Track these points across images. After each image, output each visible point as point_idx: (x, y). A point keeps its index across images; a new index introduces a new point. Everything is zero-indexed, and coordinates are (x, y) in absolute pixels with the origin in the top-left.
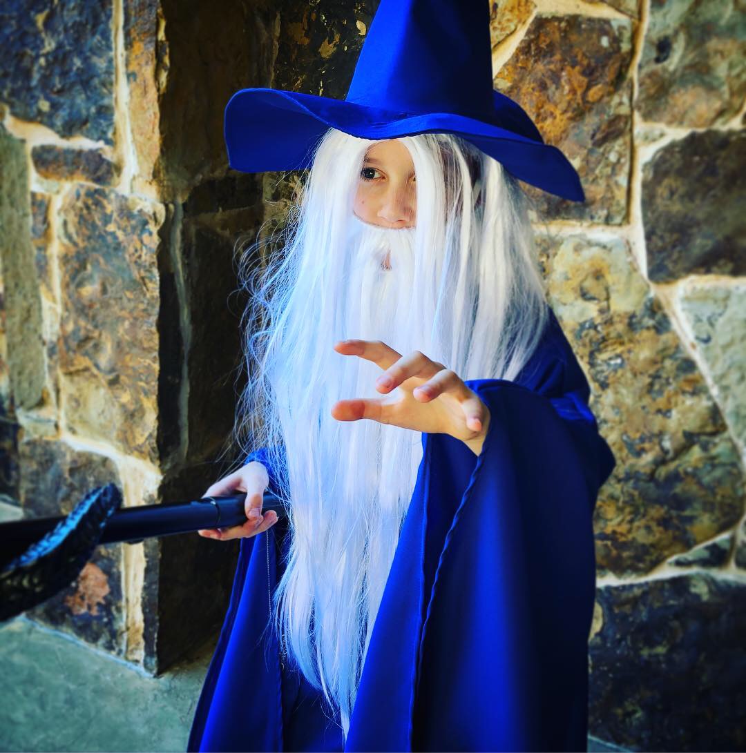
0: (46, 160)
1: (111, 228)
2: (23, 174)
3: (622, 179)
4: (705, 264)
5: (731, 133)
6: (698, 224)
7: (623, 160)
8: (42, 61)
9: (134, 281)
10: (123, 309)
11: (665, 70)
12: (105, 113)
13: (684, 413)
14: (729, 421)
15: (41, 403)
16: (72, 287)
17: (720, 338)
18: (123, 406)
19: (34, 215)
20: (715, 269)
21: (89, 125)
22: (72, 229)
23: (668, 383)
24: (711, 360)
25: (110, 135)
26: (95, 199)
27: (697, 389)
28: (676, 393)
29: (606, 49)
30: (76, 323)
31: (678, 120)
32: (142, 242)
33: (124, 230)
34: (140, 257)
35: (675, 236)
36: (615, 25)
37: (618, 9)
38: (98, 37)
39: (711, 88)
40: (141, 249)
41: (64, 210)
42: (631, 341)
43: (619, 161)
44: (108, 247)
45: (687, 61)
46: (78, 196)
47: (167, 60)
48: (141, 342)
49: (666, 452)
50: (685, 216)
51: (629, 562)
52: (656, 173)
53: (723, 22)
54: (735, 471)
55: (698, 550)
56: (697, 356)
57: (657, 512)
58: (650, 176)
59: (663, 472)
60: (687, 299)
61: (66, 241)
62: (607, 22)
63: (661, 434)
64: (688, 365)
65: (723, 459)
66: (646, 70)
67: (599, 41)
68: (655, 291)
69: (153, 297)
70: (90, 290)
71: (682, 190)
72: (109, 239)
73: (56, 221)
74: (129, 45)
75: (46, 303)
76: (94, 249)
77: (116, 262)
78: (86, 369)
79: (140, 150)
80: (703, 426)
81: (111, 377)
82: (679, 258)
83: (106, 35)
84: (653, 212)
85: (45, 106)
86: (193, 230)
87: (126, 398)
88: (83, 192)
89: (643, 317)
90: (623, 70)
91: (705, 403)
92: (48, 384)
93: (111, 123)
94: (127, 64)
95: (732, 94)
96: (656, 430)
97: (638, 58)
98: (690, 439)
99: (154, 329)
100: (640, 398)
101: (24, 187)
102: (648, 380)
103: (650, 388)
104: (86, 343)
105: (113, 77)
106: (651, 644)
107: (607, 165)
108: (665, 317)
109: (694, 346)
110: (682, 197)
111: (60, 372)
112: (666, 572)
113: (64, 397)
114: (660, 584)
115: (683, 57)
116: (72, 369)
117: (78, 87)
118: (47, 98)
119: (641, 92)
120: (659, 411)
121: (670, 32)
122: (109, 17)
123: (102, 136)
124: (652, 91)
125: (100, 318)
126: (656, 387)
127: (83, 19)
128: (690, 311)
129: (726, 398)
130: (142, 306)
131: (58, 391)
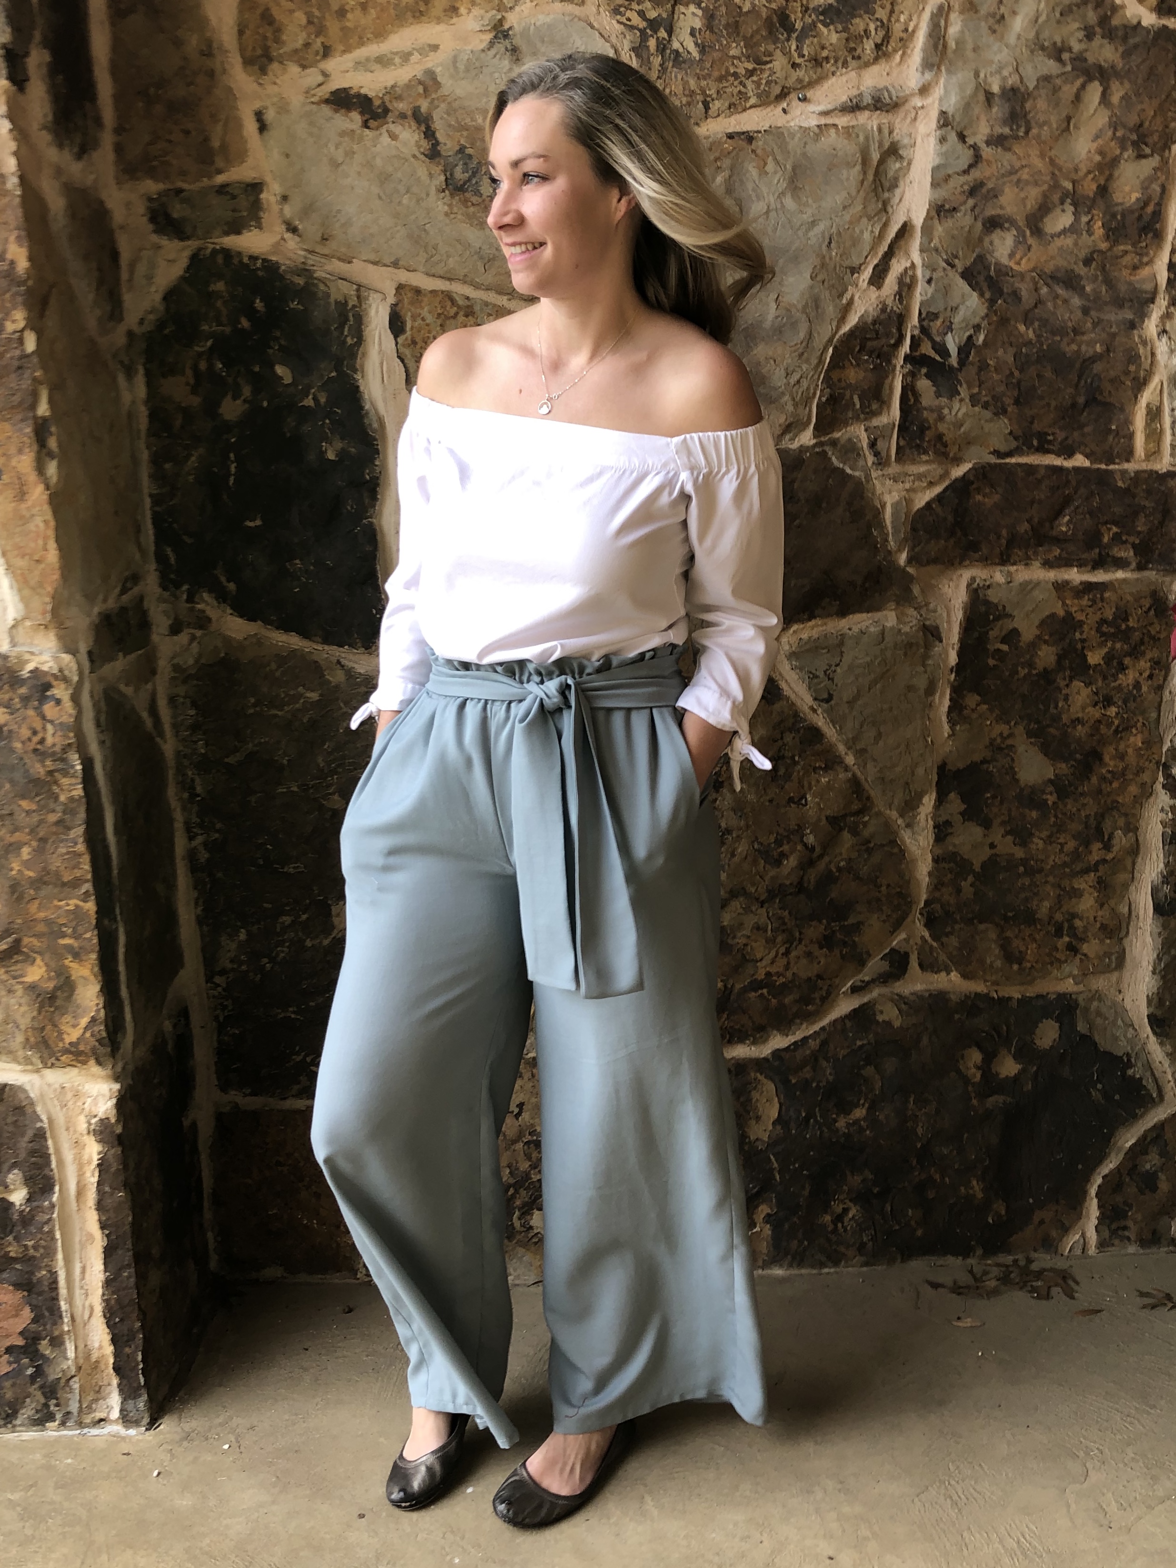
4: (807, 608)
9: (35, 781)
10: (16, 829)
13: (821, 795)
17: (845, 692)
18: (32, 988)
20: (819, 611)
23: (794, 763)
24: (839, 722)
28: (807, 773)
32: (43, 718)
34: (42, 741)
39: (771, 401)
40: (44, 729)
47: (54, 444)
48: (57, 874)
49: (811, 849)
51: (794, 1010)
54: (894, 851)
55: (875, 965)
56: (820, 721)
57: (815, 930)
59: (812, 876)
60: (794, 655)
63: (798, 830)
64: (813, 735)
65: (879, 840)
80: (846, 805)
86: (99, 690)
87: (35, 973)
91: (842, 777)
96: (792, 825)
98: (836, 825)
99: (81, 847)
100: (765, 789)
103: (774, 775)
106: (845, 1108)
109: (814, 710)
112: (844, 1007)
120: (791, 801)
126: (781, 771)
129: (864, 765)
130: (53, 818)
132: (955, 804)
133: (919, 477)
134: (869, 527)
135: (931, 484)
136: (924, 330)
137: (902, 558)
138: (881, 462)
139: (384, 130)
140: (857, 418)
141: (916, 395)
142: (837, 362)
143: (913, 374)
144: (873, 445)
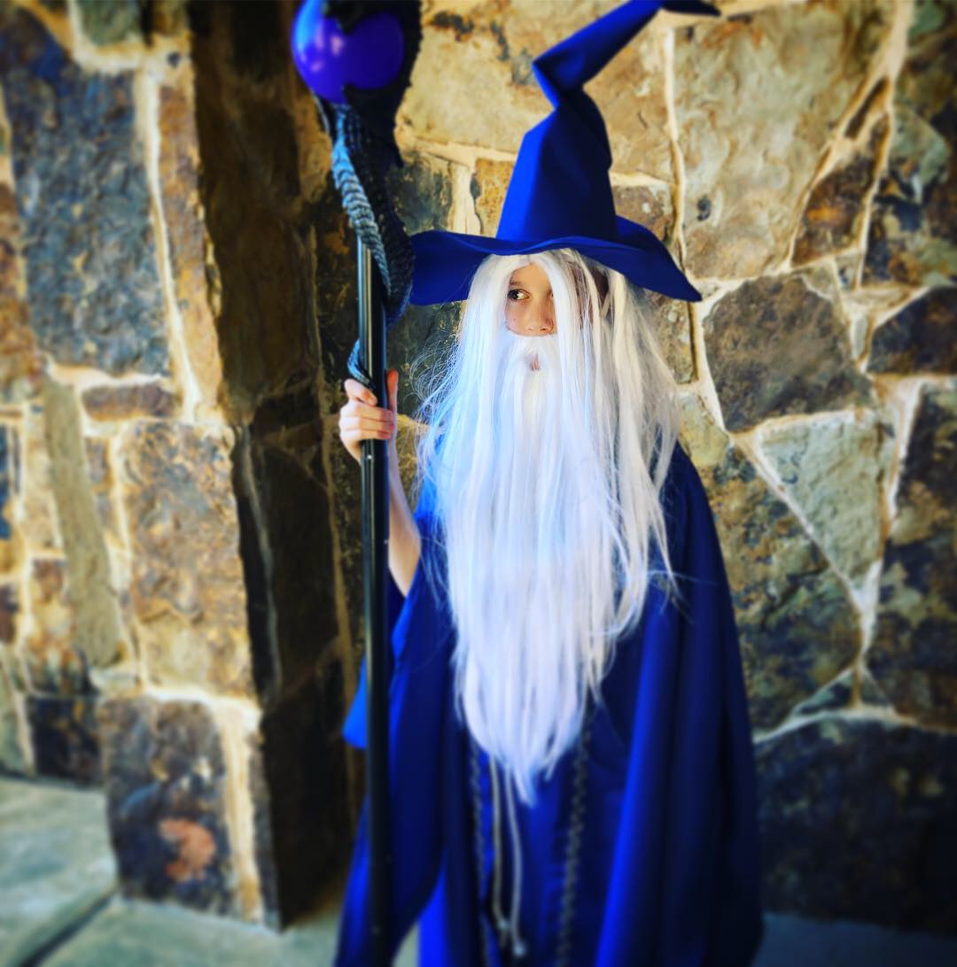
0: (97, 402)
1: (178, 460)
2: (73, 421)
3: (684, 337)
4: (780, 406)
5: (782, 277)
6: (766, 369)
7: (682, 319)
8: (84, 303)
9: (209, 511)
10: (199, 541)
11: (709, 227)
12: (158, 345)
13: (784, 557)
14: (830, 557)
15: (117, 658)
16: (142, 529)
17: (807, 476)
18: (211, 645)
19: (92, 461)
20: (789, 409)
21: (142, 360)
22: (135, 468)
23: (763, 530)
24: (802, 499)
25: (166, 366)
26: (157, 434)
27: (793, 530)
28: (773, 538)
29: (648, 215)
30: (149, 565)
31: (730, 272)
32: (213, 469)
33: (193, 460)
34: (213, 485)
35: (745, 384)
36: (654, 191)
37: (654, 176)
38: (142, 271)
39: (756, 238)
40: (214, 476)
41: (124, 450)
42: (719, 494)
43: (678, 320)
44: (176, 480)
45: (729, 215)
46: (138, 433)
47: (218, 283)
48: (224, 573)
49: (772, 598)
50: (752, 364)
52: (716, 325)
53: (756, 175)
54: (843, 605)
55: (823, 694)
56: (787, 497)
57: (774, 661)
58: (711, 330)
59: (773, 620)
60: (767, 443)
61: (129, 482)
62: (645, 189)
63: (764, 582)
64: (780, 508)
65: (831, 596)
66: (690, 229)
67: (641, 208)
68: (735, 441)
69: (231, 525)
70: (162, 528)
71: (744, 339)
72: (178, 472)
73: (117, 464)
74: (176, 273)
75: (113, 550)
76: (162, 485)
77: (187, 494)
78: (165, 613)
79: (201, 377)
80: (805, 566)
81: (194, 615)
82: (753, 404)
83: (151, 268)
84: (720, 364)
85: (91, 347)
86: (261, 450)
87: (213, 634)
88: (143, 429)
89: (727, 468)
90: (669, 232)
91: (802, 543)
92: (124, 636)
93: (165, 354)
94: (177, 292)
95: (777, 240)
96: (759, 577)
97: (681, 219)
98: (794, 582)
100: (739, 548)
101: (76, 434)
102: (741, 530)
103: (746, 538)
104: (162, 585)
105: (163, 308)
107: (667, 326)
108: (749, 464)
109: (782, 489)
110: (746, 345)
111: (136, 620)
112: (795, 723)
113: (143, 647)
114: (790, 737)
115: (724, 212)
116: (150, 614)
117: (126, 324)
118: (93, 339)
119: (688, 251)
120: (759, 559)
121: (707, 191)
122: (152, 249)
123: (158, 368)
124: (700, 248)
125: (175, 555)
126: (752, 535)
127: (124, 255)
128: (772, 454)
129: (822, 535)
130: (220, 535)
131: (135, 641)
132: (898, 573)
133: (882, 299)
134: (835, 340)
135: (892, 305)
136: (893, 174)
137: (862, 367)
138: (849, 285)
139: (470, 42)
140: (829, 250)
141: (883, 230)
142: (815, 203)
143: (881, 212)
144: (842, 272)
